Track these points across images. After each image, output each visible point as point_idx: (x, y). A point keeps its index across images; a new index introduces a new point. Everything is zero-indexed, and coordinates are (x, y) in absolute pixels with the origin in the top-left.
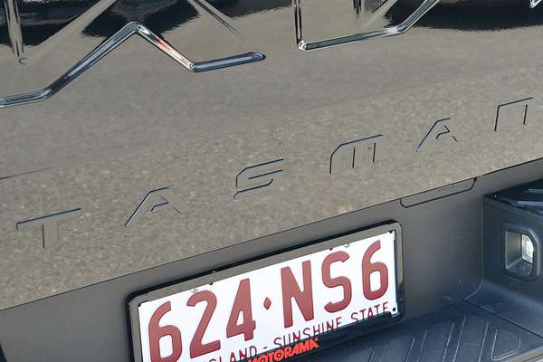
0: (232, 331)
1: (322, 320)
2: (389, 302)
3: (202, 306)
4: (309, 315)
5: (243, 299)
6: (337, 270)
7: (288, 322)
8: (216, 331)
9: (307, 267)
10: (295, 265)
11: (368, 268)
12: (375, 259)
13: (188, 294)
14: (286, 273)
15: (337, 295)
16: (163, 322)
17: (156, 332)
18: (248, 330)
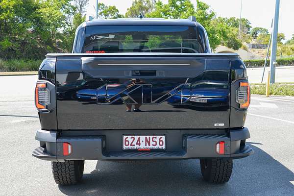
0: (137, 144)
1: (151, 147)
2: (163, 147)
3: (133, 139)
4: (149, 145)
5: (139, 139)
6: (154, 139)
7: (146, 145)
8: (135, 143)
9: (149, 138)
10: (148, 137)
11: (160, 141)
12: (161, 139)
13: (131, 137)
14: (146, 138)
15: (154, 143)
16: (127, 139)
17: (126, 141)
18: (139, 144)
